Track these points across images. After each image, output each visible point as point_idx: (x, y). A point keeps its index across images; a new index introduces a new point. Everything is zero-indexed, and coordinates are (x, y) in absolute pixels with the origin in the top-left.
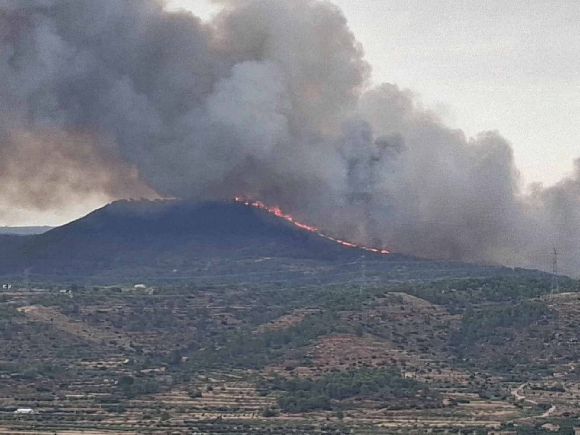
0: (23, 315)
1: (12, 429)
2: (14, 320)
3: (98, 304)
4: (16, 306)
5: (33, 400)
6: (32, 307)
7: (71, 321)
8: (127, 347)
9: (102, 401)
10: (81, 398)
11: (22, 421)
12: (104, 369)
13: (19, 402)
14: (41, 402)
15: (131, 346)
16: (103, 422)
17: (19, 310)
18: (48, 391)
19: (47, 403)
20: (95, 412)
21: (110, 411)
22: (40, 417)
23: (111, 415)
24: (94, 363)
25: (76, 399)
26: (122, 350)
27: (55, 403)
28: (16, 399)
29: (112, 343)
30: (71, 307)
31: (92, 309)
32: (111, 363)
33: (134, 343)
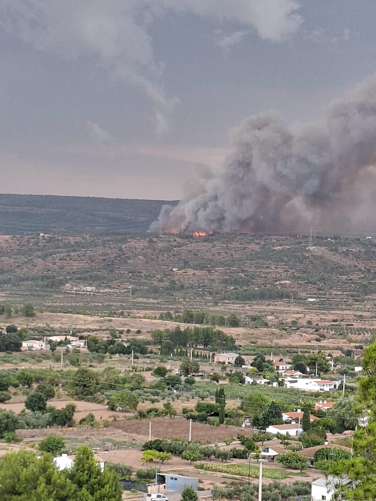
0: (309, 251)
1: (306, 309)
2: (305, 254)
3: (347, 246)
4: (305, 247)
5: (315, 294)
6: (314, 247)
7: (334, 255)
8: (363, 269)
9: (352, 296)
10: (341, 295)
11: (311, 305)
12: (351, 280)
13: (309, 295)
14: (320, 296)
15: (365, 268)
16: (353, 307)
17: (307, 248)
18: (323, 290)
19: (323, 296)
20: (348, 301)
21: (356, 301)
22: (320, 303)
23: (357, 303)
24: (346, 277)
25: (338, 295)
26: (360, 270)
27: (327, 296)
28: (307, 294)
29: (354, 266)
30: (334, 247)
31: (345, 249)
32: (355, 277)
33: (366, 267)
